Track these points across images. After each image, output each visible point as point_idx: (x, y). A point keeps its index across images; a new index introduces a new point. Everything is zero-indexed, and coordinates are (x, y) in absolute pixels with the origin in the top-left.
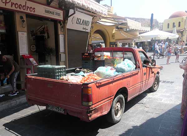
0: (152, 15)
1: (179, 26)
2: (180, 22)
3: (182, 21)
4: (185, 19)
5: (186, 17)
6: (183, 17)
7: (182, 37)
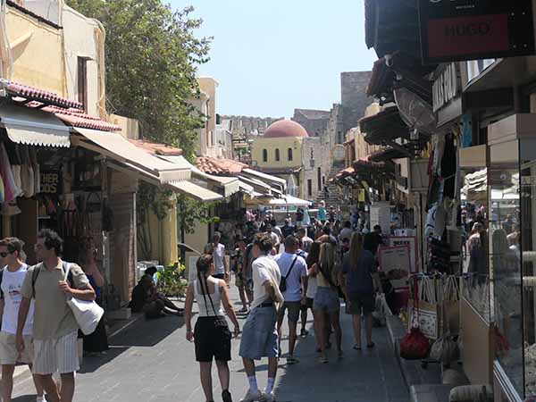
1: (290, 158)
2: (290, 150)
3: (295, 148)
6: (295, 137)
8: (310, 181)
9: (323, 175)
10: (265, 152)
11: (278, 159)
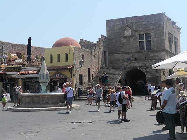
0: (30, 40)
1: (67, 60)
2: (67, 55)
3: (70, 53)
4: (73, 49)
5: (74, 46)
6: (71, 46)
7: (71, 77)
8: (81, 76)
9: (92, 73)
10: (51, 56)
11: (59, 61)
